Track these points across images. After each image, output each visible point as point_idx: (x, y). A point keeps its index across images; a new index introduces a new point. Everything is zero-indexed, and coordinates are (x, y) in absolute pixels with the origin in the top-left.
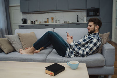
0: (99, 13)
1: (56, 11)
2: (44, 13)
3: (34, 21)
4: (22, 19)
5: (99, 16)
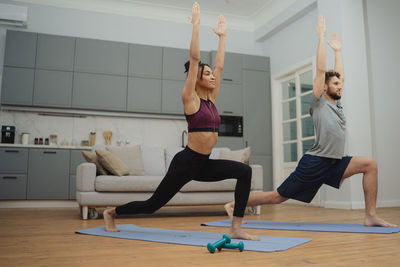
0: (242, 128)
1: (127, 112)
2: (81, 116)
3: (47, 140)
4: (3, 128)
5: (241, 135)
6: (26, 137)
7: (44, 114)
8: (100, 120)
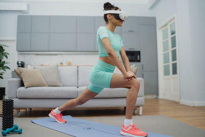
0: (140, 57)
2: (55, 55)
4: (18, 62)
5: (139, 61)
6: (29, 66)
7: (38, 55)
8: (64, 56)
